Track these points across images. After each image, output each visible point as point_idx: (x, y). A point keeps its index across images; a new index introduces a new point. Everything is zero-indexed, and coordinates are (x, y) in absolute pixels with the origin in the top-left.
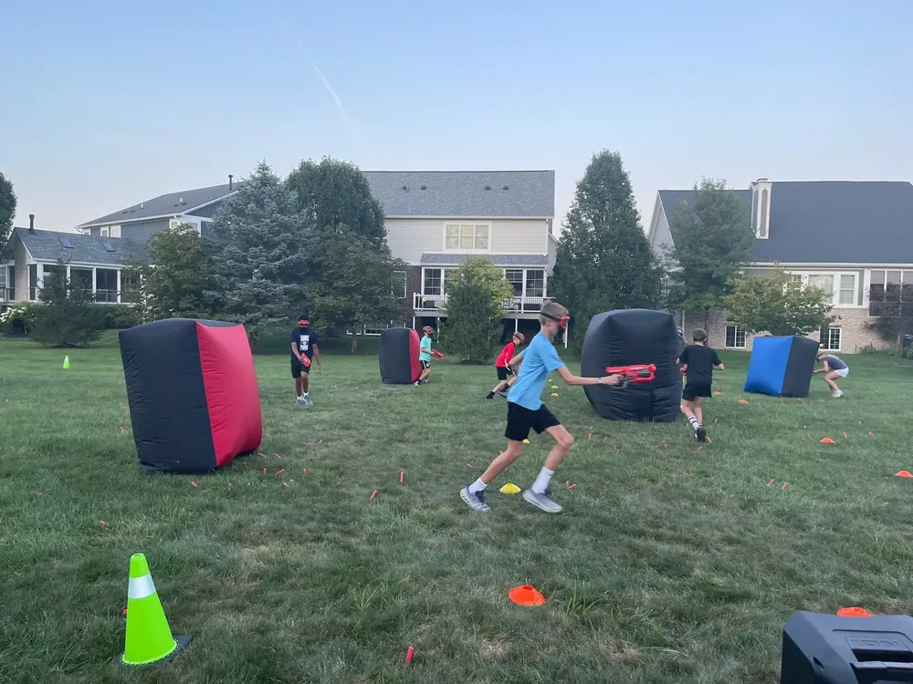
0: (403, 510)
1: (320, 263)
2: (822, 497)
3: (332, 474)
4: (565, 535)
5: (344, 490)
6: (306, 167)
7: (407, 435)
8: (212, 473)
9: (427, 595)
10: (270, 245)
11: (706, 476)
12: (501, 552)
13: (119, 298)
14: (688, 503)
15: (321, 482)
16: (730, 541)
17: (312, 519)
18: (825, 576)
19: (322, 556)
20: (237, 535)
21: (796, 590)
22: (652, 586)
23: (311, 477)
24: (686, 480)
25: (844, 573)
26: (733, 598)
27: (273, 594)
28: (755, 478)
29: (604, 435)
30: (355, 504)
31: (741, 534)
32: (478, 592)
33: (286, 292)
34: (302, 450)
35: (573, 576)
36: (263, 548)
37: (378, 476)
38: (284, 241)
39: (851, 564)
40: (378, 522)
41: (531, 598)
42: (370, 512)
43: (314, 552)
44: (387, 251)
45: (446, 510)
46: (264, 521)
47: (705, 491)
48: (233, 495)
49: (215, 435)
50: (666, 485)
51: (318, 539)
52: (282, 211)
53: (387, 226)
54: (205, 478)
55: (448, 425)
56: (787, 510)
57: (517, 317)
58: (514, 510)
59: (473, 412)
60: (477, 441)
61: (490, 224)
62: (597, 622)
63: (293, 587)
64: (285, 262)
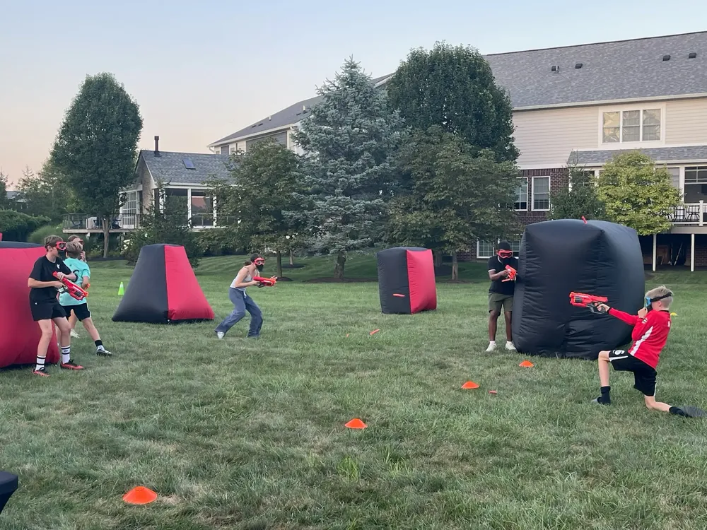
1: (409, 172)
6: (417, 58)
10: (352, 156)
33: (368, 209)
38: (369, 149)
44: (513, 154)
52: (371, 115)
53: (516, 121)
57: (693, 232)
61: (662, 106)
64: (368, 174)
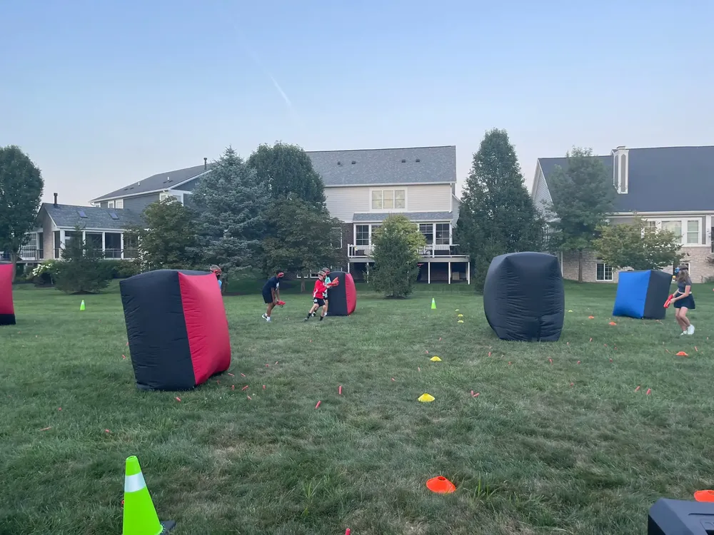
0: (341, 417)
1: (275, 223)
2: (679, 400)
3: (286, 388)
4: (471, 435)
5: (294, 401)
6: (263, 150)
7: (344, 356)
8: (192, 389)
9: (361, 486)
10: (236, 211)
11: (585, 385)
12: (420, 450)
13: (122, 254)
14: (570, 407)
15: (276, 396)
16: (606, 438)
17: (270, 425)
18: (684, 465)
19: (277, 455)
20: (210, 439)
21: (660, 477)
22: (542, 476)
23: (268, 391)
24: (568, 388)
25: (698, 462)
26: (609, 485)
27: (238, 486)
28: (624, 385)
29: (501, 353)
30: (303, 412)
31: (615, 431)
32: (401, 483)
33: (249, 246)
34: (262, 370)
35: (477, 469)
36: (231, 449)
37: (321, 390)
38: (247, 207)
39: (704, 455)
40: (322, 427)
41: (444, 487)
42: (315, 419)
43: (271, 452)
44: (327, 213)
45: (375, 416)
46: (232, 427)
47: (584, 396)
48: (208, 407)
49: (194, 361)
50: (552, 393)
51: (274, 441)
52: (245, 184)
53: (326, 193)
54: (186, 394)
55: (377, 348)
56: (651, 411)
57: (429, 261)
58: (430, 415)
59: (396, 337)
60: (400, 359)
61: (406, 189)
62: (498, 507)
63: (254, 480)
64: (248, 223)
